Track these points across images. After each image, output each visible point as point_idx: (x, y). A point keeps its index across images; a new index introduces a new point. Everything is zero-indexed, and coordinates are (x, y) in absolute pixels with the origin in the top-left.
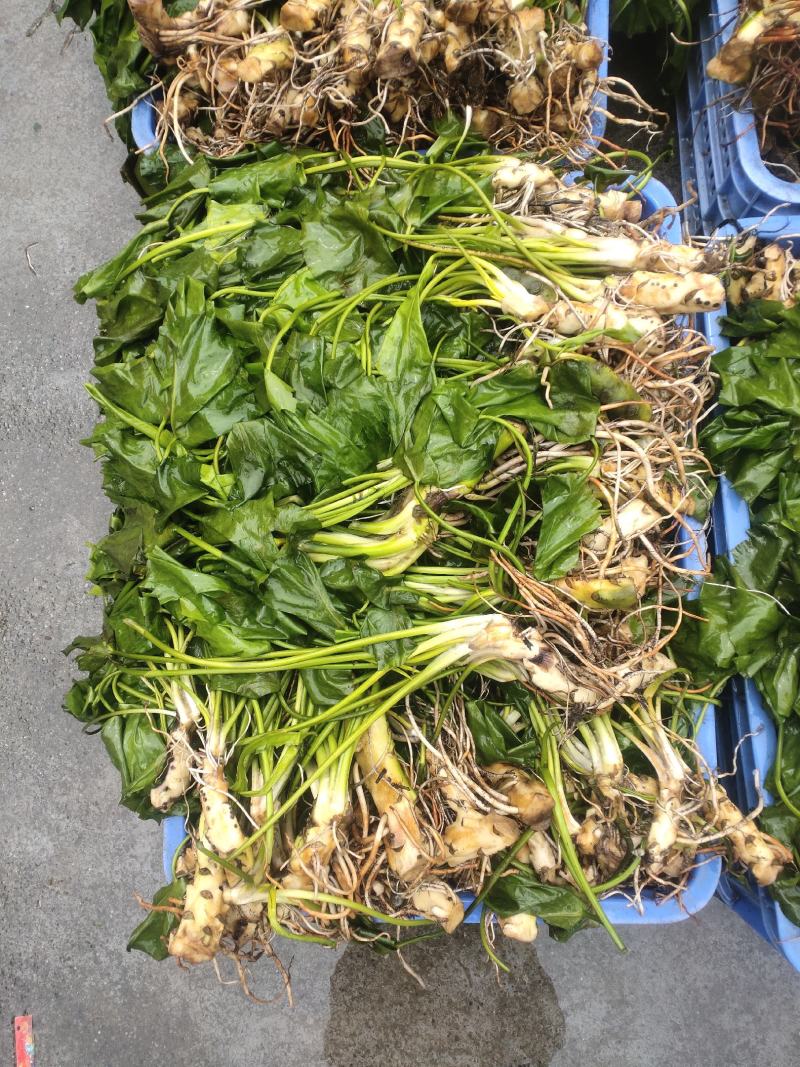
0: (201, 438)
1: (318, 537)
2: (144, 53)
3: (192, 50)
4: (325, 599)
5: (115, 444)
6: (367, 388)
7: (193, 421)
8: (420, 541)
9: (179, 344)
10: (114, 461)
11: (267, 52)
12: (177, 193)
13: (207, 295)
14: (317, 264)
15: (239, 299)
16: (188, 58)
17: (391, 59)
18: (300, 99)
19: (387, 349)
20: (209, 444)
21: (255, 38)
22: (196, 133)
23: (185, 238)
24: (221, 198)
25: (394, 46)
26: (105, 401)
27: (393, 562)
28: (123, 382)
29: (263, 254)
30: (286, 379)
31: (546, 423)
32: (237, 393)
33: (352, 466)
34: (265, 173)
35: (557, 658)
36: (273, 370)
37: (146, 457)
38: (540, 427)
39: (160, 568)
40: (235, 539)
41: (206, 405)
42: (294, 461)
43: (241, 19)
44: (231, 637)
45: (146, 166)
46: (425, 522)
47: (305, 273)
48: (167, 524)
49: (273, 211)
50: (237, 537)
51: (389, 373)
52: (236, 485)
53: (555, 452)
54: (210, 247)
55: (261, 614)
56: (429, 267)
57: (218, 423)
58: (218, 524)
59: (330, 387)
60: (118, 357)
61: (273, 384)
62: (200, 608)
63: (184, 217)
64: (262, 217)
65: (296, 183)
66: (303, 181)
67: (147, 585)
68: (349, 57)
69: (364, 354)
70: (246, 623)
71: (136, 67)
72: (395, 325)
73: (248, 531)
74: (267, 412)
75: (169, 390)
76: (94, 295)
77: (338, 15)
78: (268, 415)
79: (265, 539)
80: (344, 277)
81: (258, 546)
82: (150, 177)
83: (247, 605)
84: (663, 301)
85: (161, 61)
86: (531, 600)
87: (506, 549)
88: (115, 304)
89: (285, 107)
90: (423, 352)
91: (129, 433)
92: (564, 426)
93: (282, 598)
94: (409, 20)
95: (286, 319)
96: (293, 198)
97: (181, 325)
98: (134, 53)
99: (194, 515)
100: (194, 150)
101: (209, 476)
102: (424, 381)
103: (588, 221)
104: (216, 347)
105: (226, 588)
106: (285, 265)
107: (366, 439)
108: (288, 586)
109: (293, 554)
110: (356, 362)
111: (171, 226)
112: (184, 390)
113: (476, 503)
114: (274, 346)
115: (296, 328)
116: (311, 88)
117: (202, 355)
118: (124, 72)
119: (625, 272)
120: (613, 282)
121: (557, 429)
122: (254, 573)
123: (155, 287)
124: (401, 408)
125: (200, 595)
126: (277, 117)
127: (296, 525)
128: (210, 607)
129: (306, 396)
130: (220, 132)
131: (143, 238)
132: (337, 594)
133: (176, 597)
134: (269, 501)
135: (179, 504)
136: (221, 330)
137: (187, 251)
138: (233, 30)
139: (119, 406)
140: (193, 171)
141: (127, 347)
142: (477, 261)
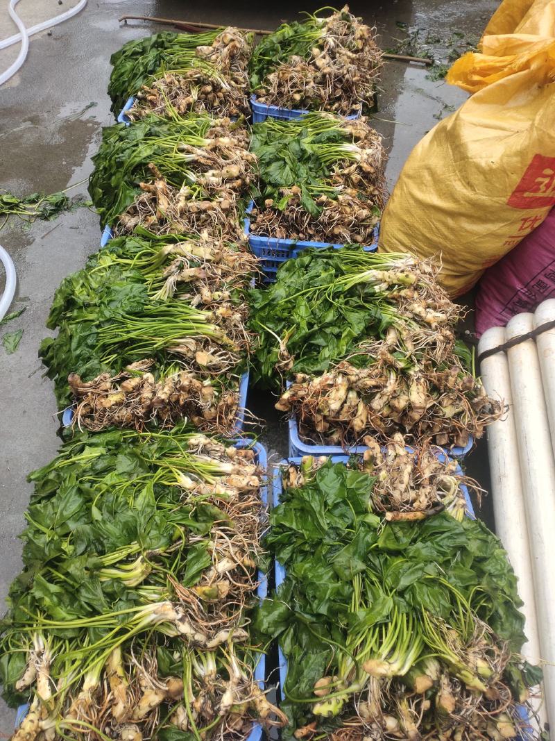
0: (65, 532)
1: (103, 570)
2: (71, 393)
3: (89, 394)
4: (101, 596)
5: (31, 535)
6: (130, 513)
7: (63, 525)
8: (143, 573)
9: (63, 496)
10: (30, 542)
11: (114, 398)
12: (74, 443)
13: (77, 479)
14: (120, 469)
15: (89, 481)
16: (87, 396)
17: (158, 402)
18: (125, 412)
19: (140, 499)
20: (66, 535)
21: (112, 391)
22: (88, 421)
23: (74, 459)
24: (91, 445)
25: (158, 398)
26: (30, 519)
27: (131, 581)
28: (39, 511)
29: (100, 465)
30: (100, 509)
31: (194, 527)
32: (81, 514)
33: (121, 543)
34: (108, 437)
35: (188, 619)
36: (96, 506)
37: (41, 541)
38: (192, 528)
39: (39, 584)
40: (70, 570)
41: (69, 519)
42: (98, 540)
43: (108, 385)
44: (61, 612)
45: (65, 432)
46: (145, 564)
47: (116, 472)
48: (45, 566)
49: (109, 450)
50: (71, 569)
51: (139, 508)
52: (75, 550)
53: (198, 538)
54: (82, 462)
55: (76, 604)
56: (159, 471)
57: (72, 526)
58: (64, 565)
59: (116, 512)
60: (39, 502)
61: (95, 510)
62: (52, 600)
63: (76, 451)
64: (104, 452)
65: (119, 441)
66: (122, 440)
67: (32, 591)
68: (143, 400)
69: (131, 501)
70: (69, 608)
71: (68, 397)
72: (144, 492)
73: (75, 568)
74: (91, 521)
75: (56, 513)
76: (35, 479)
77: (142, 386)
78: (92, 523)
79: (81, 570)
80: (130, 474)
81: (78, 573)
82: (67, 436)
83: (70, 600)
84: (240, 485)
85: (78, 397)
86: (179, 594)
87: (173, 574)
88: (42, 482)
89: (120, 415)
90: (152, 501)
91: (38, 532)
92: (201, 528)
93: (84, 596)
94: (166, 389)
95: (104, 488)
96: (118, 446)
97: (66, 489)
98: (68, 393)
99: (56, 562)
100: (85, 427)
101: (66, 546)
102: (152, 512)
103: (221, 457)
104: (77, 498)
105: (63, 592)
106: (108, 470)
107: (128, 533)
108: (88, 590)
109: (92, 577)
110: (127, 503)
111: (70, 454)
112: (61, 513)
113: (165, 557)
114: (97, 497)
115: (108, 491)
116: (129, 409)
117: (71, 500)
118: (64, 399)
119: (228, 475)
120: (224, 478)
121: (198, 530)
122: (75, 584)
123: (58, 476)
124: (142, 520)
125: (52, 594)
126: (117, 418)
127: (94, 564)
128: (55, 599)
129: (107, 515)
130: (96, 421)
131: (58, 459)
132: (107, 594)
133: (43, 596)
134: (86, 555)
135: (51, 557)
136: (80, 491)
137: (74, 463)
138: (105, 389)
139: (35, 521)
140: (82, 435)
141: (43, 498)
142: (174, 470)
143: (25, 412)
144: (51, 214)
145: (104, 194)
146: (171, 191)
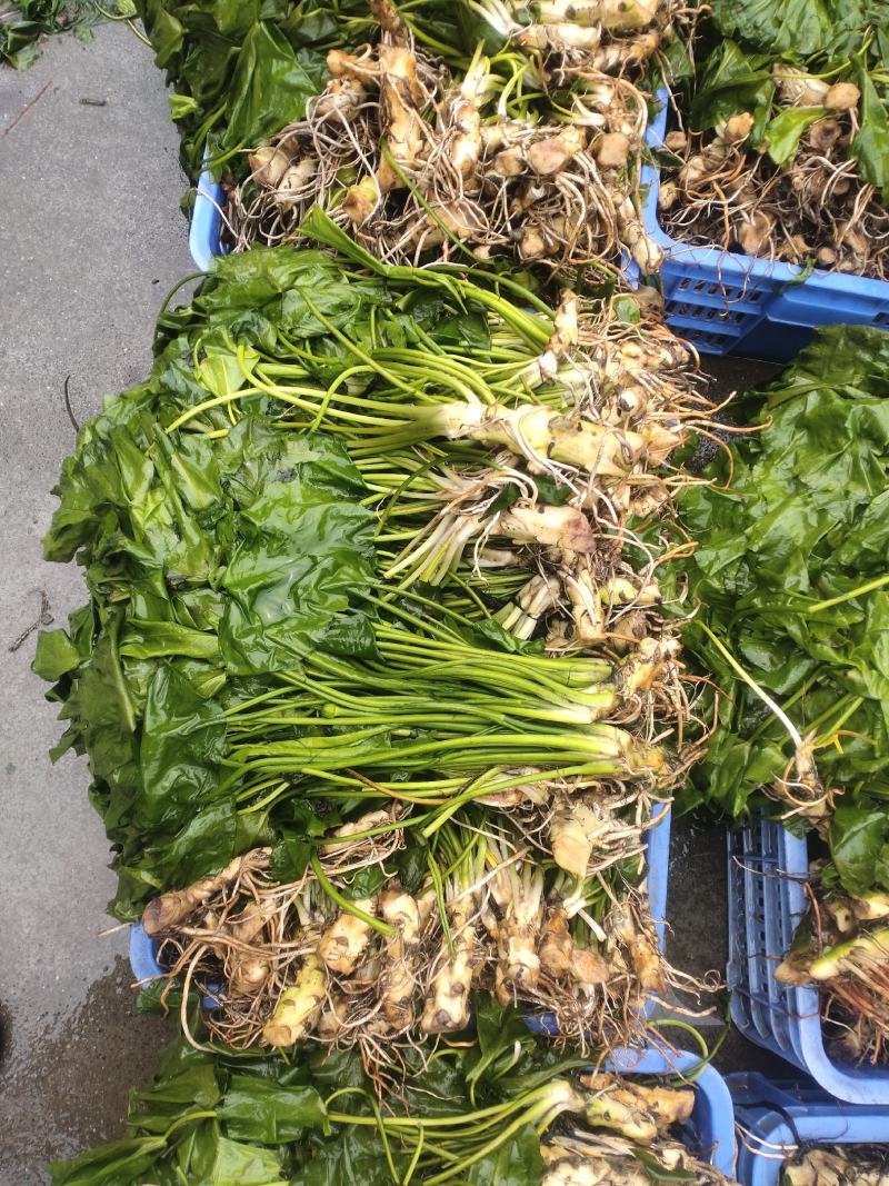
143: (11, 768)
144: (18, 46)
145: (187, 39)
146: (430, 86)
